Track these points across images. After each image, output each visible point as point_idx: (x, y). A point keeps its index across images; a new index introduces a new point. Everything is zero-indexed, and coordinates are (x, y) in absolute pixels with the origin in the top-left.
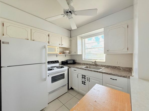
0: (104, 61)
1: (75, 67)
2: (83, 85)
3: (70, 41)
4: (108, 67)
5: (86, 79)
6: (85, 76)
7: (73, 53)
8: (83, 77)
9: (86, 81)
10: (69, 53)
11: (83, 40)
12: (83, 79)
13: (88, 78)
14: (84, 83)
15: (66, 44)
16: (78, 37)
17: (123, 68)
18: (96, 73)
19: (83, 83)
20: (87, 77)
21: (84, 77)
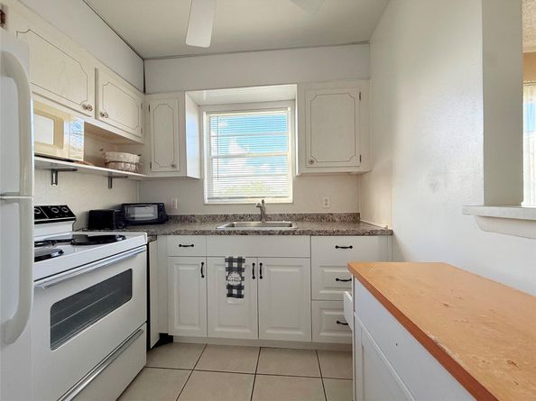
0: (290, 200)
1: (186, 233)
2: (231, 300)
5: (247, 274)
6: (240, 260)
7: (160, 169)
8: (230, 270)
9: (249, 284)
11: (205, 117)
12: (235, 275)
13: (257, 268)
14: (235, 291)
15: (120, 119)
18: (291, 238)
19: (230, 295)
20: (247, 265)
21: (235, 265)
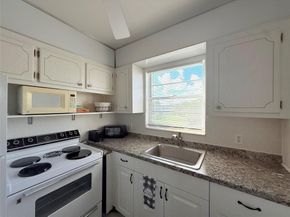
2: (146, 207)
3: (114, 77)
4: (212, 150)
5: (157, 192)
6: (152, 181)
7: (120, 110)
8: (146, 185)
9: (157, 198)
10: (111, 109)
12: (148, 190)
13: (164, 190)
14: (149, 202)
16: (134, 66)
17: (255, 155)
19: (146, 203)
20: (158, 185)
21: (149, 183)
